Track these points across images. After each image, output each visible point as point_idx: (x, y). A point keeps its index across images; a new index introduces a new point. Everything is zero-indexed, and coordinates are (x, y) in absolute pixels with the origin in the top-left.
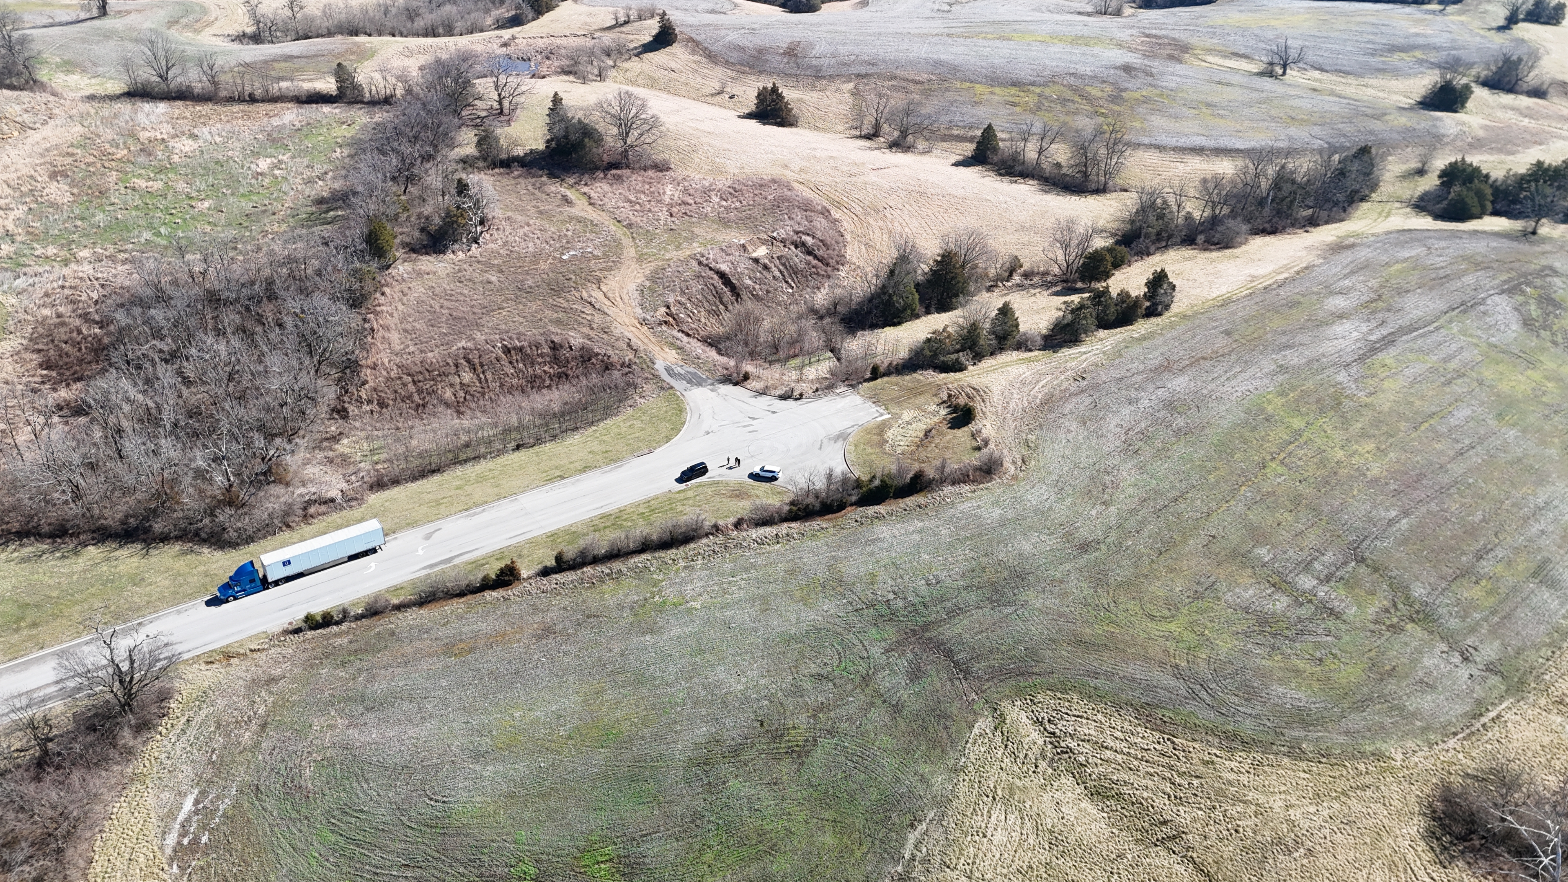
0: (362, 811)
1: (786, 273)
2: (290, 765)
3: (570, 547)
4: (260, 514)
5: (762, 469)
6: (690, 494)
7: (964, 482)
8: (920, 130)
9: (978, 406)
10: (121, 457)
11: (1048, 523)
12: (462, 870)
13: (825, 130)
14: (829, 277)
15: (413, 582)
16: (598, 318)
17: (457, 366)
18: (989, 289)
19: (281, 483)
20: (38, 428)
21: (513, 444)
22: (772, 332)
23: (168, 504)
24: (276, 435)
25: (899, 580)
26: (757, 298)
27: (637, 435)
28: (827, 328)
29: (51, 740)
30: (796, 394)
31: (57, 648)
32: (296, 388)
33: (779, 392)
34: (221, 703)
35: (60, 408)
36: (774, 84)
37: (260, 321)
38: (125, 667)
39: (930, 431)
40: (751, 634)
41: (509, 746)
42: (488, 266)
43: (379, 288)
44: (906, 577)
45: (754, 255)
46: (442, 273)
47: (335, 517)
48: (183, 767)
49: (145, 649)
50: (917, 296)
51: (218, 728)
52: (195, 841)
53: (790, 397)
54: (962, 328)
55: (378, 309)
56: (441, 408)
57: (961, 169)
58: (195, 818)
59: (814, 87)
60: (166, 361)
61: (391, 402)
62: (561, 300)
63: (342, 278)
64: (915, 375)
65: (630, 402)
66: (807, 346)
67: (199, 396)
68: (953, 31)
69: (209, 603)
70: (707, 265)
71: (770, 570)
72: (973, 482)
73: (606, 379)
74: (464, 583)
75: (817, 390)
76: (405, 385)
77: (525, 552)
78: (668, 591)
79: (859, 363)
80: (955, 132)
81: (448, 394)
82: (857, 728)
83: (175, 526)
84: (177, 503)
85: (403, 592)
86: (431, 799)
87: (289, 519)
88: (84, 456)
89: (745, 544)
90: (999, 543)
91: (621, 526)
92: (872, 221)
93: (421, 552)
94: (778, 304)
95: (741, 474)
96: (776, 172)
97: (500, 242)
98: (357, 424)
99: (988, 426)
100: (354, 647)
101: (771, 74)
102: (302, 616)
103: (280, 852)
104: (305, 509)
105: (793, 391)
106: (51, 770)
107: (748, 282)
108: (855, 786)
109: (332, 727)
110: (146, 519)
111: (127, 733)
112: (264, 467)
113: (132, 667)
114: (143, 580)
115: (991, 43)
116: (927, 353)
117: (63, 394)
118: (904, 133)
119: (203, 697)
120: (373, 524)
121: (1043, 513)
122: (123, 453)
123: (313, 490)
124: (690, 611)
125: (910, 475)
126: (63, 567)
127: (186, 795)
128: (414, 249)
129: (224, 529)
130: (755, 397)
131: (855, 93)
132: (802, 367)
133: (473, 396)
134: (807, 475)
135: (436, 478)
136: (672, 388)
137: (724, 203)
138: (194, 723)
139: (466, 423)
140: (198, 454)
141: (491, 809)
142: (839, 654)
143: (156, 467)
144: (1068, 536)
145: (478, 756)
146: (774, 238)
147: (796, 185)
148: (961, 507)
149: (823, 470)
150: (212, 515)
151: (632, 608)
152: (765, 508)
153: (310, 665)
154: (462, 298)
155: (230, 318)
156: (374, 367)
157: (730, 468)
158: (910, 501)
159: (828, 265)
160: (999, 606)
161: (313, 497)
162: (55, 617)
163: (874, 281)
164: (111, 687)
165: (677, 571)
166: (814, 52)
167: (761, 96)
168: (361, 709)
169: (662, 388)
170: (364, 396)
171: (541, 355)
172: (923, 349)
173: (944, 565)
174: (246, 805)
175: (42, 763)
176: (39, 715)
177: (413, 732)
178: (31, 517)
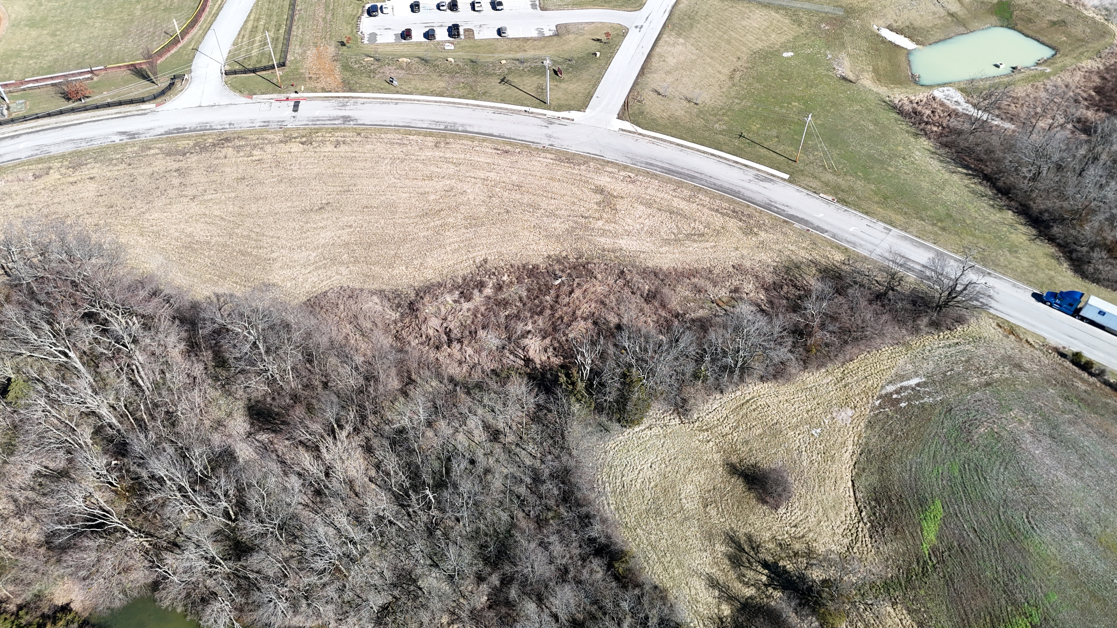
0: (985, 479)
2: (978, 417)
10: (1080, 175)
12: (1000, 569)
20: (1056, 124)
23: (1075, 222)
29: (893, 290)
31: (941, 249)
34: (982, 351)
35: (1079, 120)
38: (959, 288)
48: (931, 362)
49: (977, 289)
51: (966, 361)
52: (898, 401)
58: (910, 391)
69: (1035, 295)
83: (1065, 237)
84: (1081, 225)
86: (1027, 518)
88: (1062, 159)
100: (1084, 395)
102: (1075, 350)
103: (927, 450)
106: (879, 303)
109: (1021, 422)
110: (1055, 220)
111: (926, 320)
113: (962, 291)
114: (1016, 252)
117: (1090, 114)
119: (976, 340)
122: (1084, 174)
126: (987, 211)
127: (917, 376)
129: (1089, 262)
138: (958, 347)
141: (1053, 563)
143: (1093, 195)
145: (1082, 529)
150: (1092, 249)
153: (1047, 380)
162: (957, 233)
164: (943, 292)
168: (1047, 431)
174: (937, 411)
175: (879, 297)
176: (901, 274)
177: (1061, 474)
178: (1001, 172)
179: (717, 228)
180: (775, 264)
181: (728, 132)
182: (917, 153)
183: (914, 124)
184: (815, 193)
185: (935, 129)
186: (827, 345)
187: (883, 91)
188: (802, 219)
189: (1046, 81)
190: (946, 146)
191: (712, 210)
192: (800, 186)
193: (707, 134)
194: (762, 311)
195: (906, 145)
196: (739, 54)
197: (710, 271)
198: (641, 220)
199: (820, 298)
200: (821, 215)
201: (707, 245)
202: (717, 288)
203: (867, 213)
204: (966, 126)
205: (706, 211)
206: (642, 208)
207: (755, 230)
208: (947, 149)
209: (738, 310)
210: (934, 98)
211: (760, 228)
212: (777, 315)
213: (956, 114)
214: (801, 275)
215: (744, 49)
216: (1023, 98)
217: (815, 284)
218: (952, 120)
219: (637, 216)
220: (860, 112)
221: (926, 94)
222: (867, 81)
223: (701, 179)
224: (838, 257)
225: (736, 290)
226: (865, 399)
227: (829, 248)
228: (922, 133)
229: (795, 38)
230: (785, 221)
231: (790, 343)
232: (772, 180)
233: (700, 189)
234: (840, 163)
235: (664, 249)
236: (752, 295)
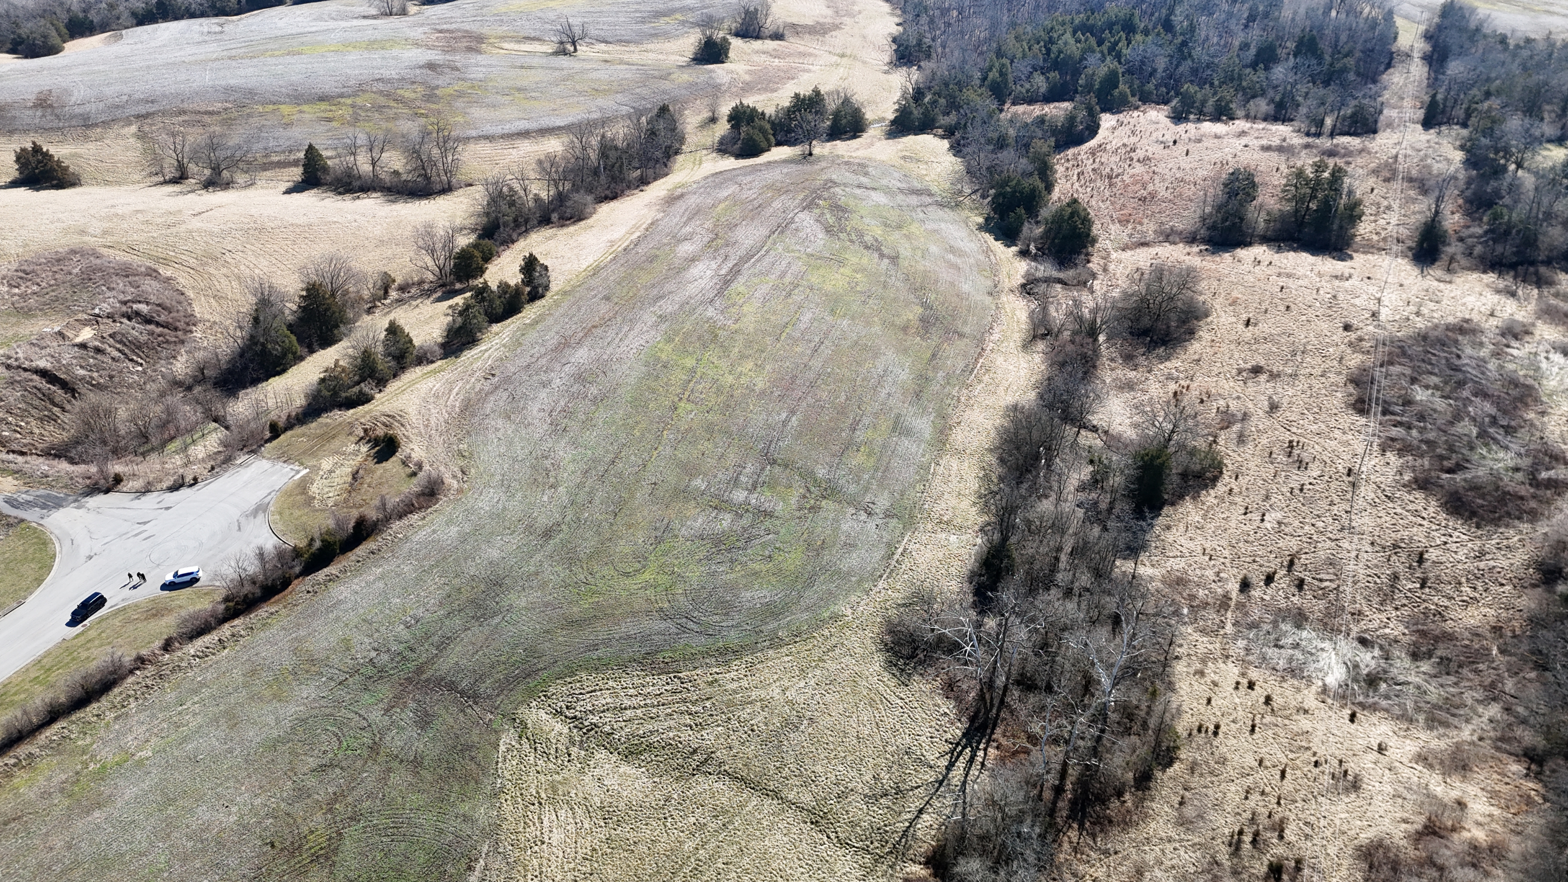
1: (126, 351)
5: (176, 575)
6: (92, 633)
7: (411, 512)
8: (234, 163)
9: (398, 432)
11: (507, 524)
13: (118, 183)
14: (182, 342)
18: (369, 311)
22: (133, 420)
25: (376, 635)
26: (99, 387)
28: (201, 397)
30: (189, 479)
33: (165, 485)
36: (34, 143)
39: (357, 472)
40: (226, 757)
44: (382, 629)
45: (78, 340)
50: (293, 338)
53: (182, 485)
54: (355, 358)
57: (295, 196)
59: (86, 138)
64: (320, 420)
66: (183, 424)
68: (233, 53)
70: (19, 367)
71: (225, 681)
72: (420, 509)
75: (213, 468)
78: (103, 753)
79: (253, 425)
80: (275, 158)
82: (381, 800)
89: (183, 664)
90: (466, 559)
91: (12, 703)
92: (212, 270)
94: (130, 386)
95: (151, 589)
96: (75, 241)
99: (416, 448)
101: (26, 131)
105: (183, 477)
107: (82, 372)
108: (399, 858)
115: (281, 60)
116: (326, 393)
118: (217, 170)
121: (498, 516)
124: (140, 763)
125: (352, 524)
130: (137, 498)
131: (141, 136)
132: (185, 448)
134: (233, 564)
136: (22, 520)
137: (16, 291)
142: (336, 735)
144: (530, 529)
146: (98, 316)
147: (104, 251)
148: (416, 538)
149: (250, 552)
152: (193, 617)
157: (134, 587)
158: (361, 551)
159: (176, 329)
160: (486, 619)
163: (239, 334)
165: (108, 725)
166: (73, 99)
167: (22, 158)
169: (9, 525)
172: (319, 391)
173: (417, 602)
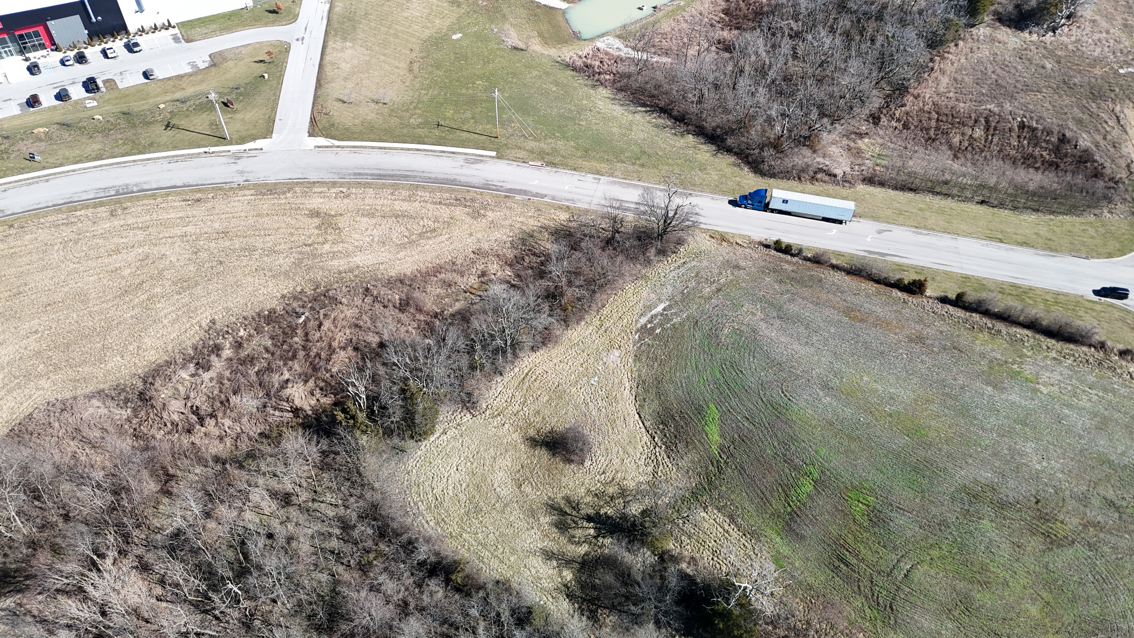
0: (741, 372)
2: (720, 321)
3: (974, 293)
4: (788, 163)
6: (1098, 307)
10: (734, 88)
12: (776, 444)
15: (852, 256)
16: (1116, 132)
17: (976, 121)
19: (811, 148)
20: (702, 50)
21: (981, 198)
23: (742, 130)
24: (826, 116)
27: (1085, 239)
29: (619, 233)
31: (646, 184)
32: (857, 89)
34: (705, 263)
35: (719, 42)
37: (862, 32)
38: (671, 214)
40: (1074, 437)
41: (849, 394)
42: (1051, 54)
43: (956, 41)
46: (1010, 46)
47: (830, 188)
48: (669, 287)
49: (685, 210)
51: (696, 276)
52: (653, 329)
55: (946, 55)
56: (944, 148)
58: (659, 317)
60: (791, 37)
61: (913, 127)
62: (1094, 105)
63: (935, 22)
65: (1097, 211)
67: (797, 69)
69: (731, 202)
73: (1089, 184)
74: (884, 275)
76: (930, 119)
77: (938, 278)
78: (1028, 367)
81: (956, 140)
83: (739, 145)
84: (748, 132)
85: (842, 258)
86: (783, 392)
87: (803, 175)
88: (716, 79)
91: (1023, 300)
93: (869, 239)
97: (1073, 39)
98: (881, 132)
100: (793, 275)
102: (775, 239)
103: (689, 364)
104: (815, 173)
106: (611, 248)
109: (754, 314)
110: (726, 133)
111: (653, 251)
112: (807, 134)
113: (674, 216)
114: (705, 169)
117: (726, 34)
119: (698, 255)
120: (850, 205)
122: (736, 87)
123: (828, 163)
124: (1036, 391)
126: (672, 139)
127: (661, 302)
128: (1002, 19)
129: (763, 161)
133: (973, 149)
135: (910, 195)
138: (686, 266)
139: (956, 166)
140: (776, 106)
141: (814, 423)
143: (749, 103)
145: (826, 387)
150: (762, 149)
151: (991, 361)
153: (762, 271)
154: (1013, 71)
155: (845, 22)
156: (916, 97)
161: (825, 168)
162: (654, 167)
164: (659, 221)
165: (1046, 357)
168: (775, 314)
170: (897, 115)
171: (1047, 142)
174: (687, 327)
175: (609, 242)
176: (620, 216)
177: (796, 346)
178: (672, 102)
179: (446, 219)
180: (511, 239)
181: (426, 124)
182: (600, 103)
183: (589, 77)
184: (524, 162)
185: (608, 77)
186: (579, 299)
187: (553, 52)
188: (521, 190)
189: (684, 13)
190: (622, 90)
191: (435, 203)
192: (509, 159)
193: (405, 131)
194: (513, 286)
195: (588, 97)
196: (410, 46)
197: (454, 263)
198: (369, 232)
199: (560, 259)
200: (536, 182)
201: (443, 238)
202: (465, 278)
203: (575, 169)
204: (633, 69)
205: (429, 206)
206: (365, 220)
207: (482, 212)
208: (623, 93)
209: (491, 292)
210: (598, 50)
211: (485, 209)
212: (527, 286)
213: (621, 60)
214: (536, 243)
215: (414, 40)
216: (670, 33)
217: (551, 247)
218: (619, 66)
219: (364, 229)
220: (540, 77)
221: (590, 47)
222: (536, 47)
223: (415, 177)
224: (563, 216)
225: (484, 274)
226: (625, 337)
227: (553, 211)
228: (598, 83)
229: (459, 19)
230: (506, 197)
231: (547, 308)
232: (482, 161)
233: (417, 187)
234: (537, 129)
235: (401, 255)
236: (499, 274)
